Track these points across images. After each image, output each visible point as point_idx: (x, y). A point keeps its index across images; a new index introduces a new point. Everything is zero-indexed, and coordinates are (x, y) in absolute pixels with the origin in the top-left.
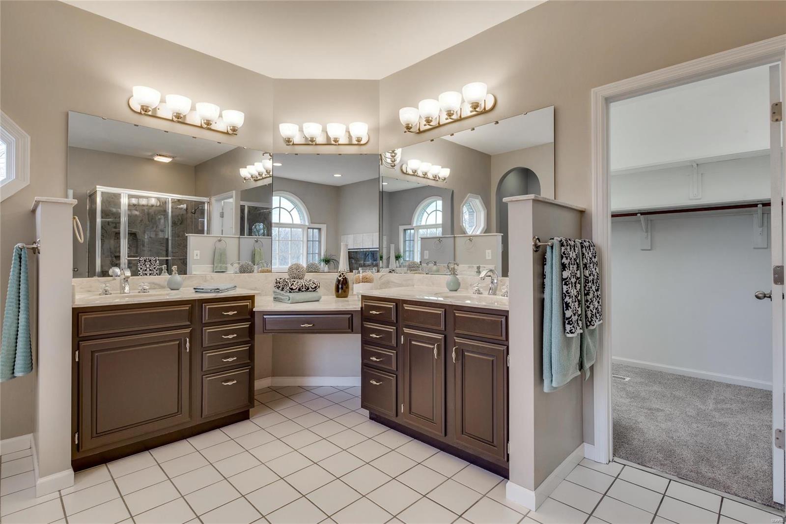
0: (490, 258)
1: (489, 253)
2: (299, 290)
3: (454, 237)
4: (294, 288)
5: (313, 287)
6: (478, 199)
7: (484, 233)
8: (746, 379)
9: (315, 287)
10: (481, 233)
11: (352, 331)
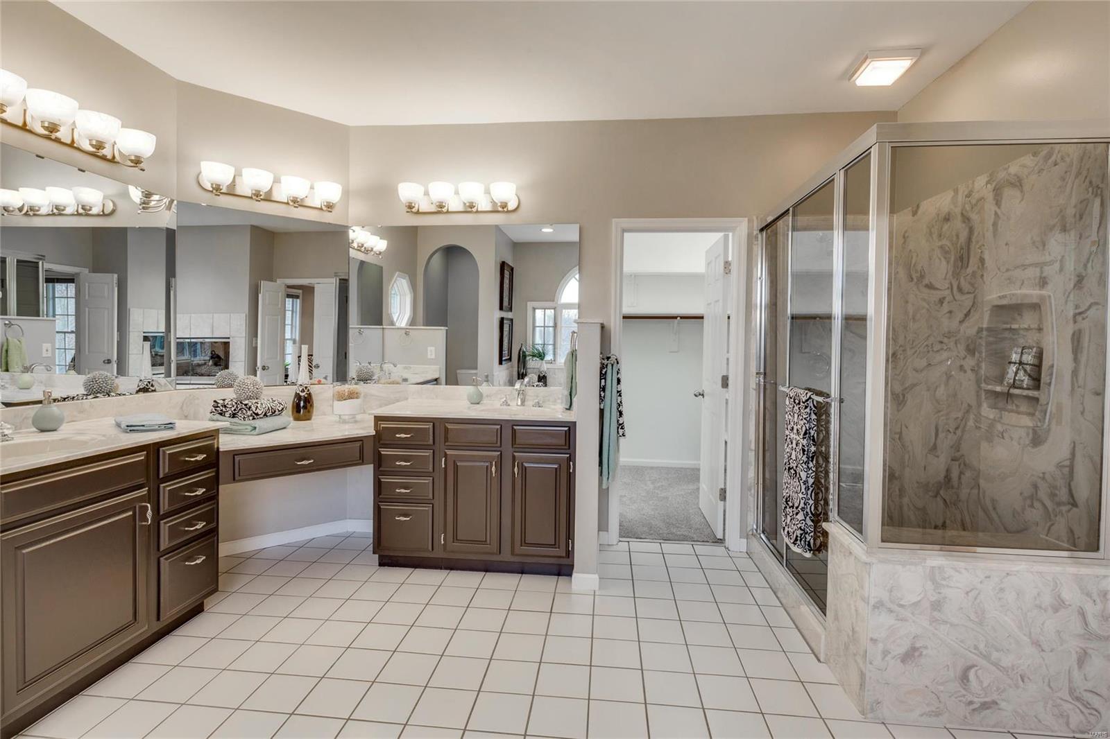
0: (433, 357)
1: (431, 351)
2: (265, 415)
3: (383, 328)
4: (260, 412)
5: (280, 409)
6: (404, 279)
7: (410, 325)
8: (659, 461)
9: (283, 409)
10: (407, 325)
11: (363, 461)
